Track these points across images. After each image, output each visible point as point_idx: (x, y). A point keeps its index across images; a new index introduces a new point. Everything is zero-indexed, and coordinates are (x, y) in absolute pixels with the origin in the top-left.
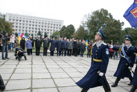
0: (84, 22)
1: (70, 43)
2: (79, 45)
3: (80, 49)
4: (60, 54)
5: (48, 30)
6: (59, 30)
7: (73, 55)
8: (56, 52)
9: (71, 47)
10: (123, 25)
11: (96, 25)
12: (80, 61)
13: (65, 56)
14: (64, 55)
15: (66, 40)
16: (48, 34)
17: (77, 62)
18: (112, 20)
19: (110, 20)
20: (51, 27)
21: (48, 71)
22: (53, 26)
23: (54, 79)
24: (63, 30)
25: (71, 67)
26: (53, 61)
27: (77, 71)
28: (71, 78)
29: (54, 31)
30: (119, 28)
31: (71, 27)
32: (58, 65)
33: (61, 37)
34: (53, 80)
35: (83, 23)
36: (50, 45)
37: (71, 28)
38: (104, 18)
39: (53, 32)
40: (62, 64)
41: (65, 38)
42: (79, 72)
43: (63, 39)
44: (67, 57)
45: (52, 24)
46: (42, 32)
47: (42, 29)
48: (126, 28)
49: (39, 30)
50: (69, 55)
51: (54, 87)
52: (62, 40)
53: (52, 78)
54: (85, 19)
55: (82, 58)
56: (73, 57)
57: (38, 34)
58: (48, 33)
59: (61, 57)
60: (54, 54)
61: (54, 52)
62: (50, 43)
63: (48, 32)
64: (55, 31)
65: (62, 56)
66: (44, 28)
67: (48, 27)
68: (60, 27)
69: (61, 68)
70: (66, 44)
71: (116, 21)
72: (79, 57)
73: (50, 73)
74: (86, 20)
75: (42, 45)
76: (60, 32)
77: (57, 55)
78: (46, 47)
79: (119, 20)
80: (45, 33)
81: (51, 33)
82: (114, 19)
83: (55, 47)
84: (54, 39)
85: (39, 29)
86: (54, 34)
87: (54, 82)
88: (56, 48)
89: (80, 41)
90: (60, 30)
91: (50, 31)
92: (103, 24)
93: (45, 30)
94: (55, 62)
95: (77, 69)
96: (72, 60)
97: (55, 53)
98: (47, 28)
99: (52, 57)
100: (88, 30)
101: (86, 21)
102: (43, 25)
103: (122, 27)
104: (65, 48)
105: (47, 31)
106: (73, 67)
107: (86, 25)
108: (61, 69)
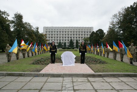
5: (79, 38)
16: (79, 42)
22: (83, 33)
45: (82, 32)
46: (74, 40)
47: (74, 37)
57: (70, 42)
58: (79, 40)
63: (79, 39)
66: (75, 36)
67: (79, 35)
80: (77, 40)
85: (71, 37)
93: (76, 37)
98: (78, 36)
102: (74, 33)
105: (78, 39)
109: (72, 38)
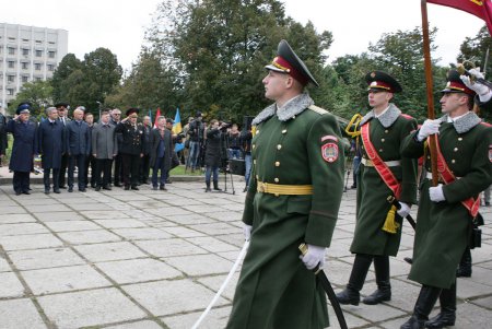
0: (161, 36)
1: (102, 131)
2: (143, 136)
3: (147, 157)
4: (57, 183)
6: (46, 74)
7: (117, 185)
8: (41, 175)
9: (108, 149)
10: (327, 46)
11: (211, 46)
12: (154, 211)
13: (82, 189)
14: (76, 186)
15: (81, 117)
17: (139, 214)
18: (283, 23)
19: (271, 24)
21: (11, 263)
23: (40, 300)
24: (65, 76)
25: (112, 237)
26: (28, 218)
27: (144, 255)
28: (118, 286)
29: (25, 78)
30: (313, 57)
31: (104, 61)
32: (55, 234)
33: (57, 106)
34: (35, 301)
35: (157, 40)
36: (10, 144)
37: (102, 65)
38: (246, 18)
39: (18, 84)
40: (71, 228)
41: (79, 111)
42: (152, 257)
43: (71, 115)
44: (91, 193)
48: (340, 60)
50: (101, 184)
52: (64, 120)
53: (28, 294)
54: (166, 19)
55: (159, 194)
56: (118, 193)
59: (64, 195)
60: (31, 186)
61: (32, 175)
62: (11, 137)
64: (30, 80)
65: (71, 190)
68: (52, 61)
69: (67, 244)
70: (83, 138)
71: (298, 26)
72: (146, 193)
73: (16, 271)
74: (166, 26)
76: (54, 82)
77: (47, 188)
79: (310, 25)
81: (11, 90)
82: (289, 19)
83: (35, 152)
84: (26, 115)
86: (24, 94)
87: (41, 312)
88: (38, 159)
89: (147, 118)
90: (51, 74)
91: (4, 82)
92: (246, 41)
94: (38, 222)
95: (142, 244)
96: (117, 205)
97: (37, 181)
99: (23, 198)
100: (180, 68)
101: (170, 29)
103: (324, 52)
104: (79, 156)
106: (123, 239)
107: (171, 49)
108: (67, 251)
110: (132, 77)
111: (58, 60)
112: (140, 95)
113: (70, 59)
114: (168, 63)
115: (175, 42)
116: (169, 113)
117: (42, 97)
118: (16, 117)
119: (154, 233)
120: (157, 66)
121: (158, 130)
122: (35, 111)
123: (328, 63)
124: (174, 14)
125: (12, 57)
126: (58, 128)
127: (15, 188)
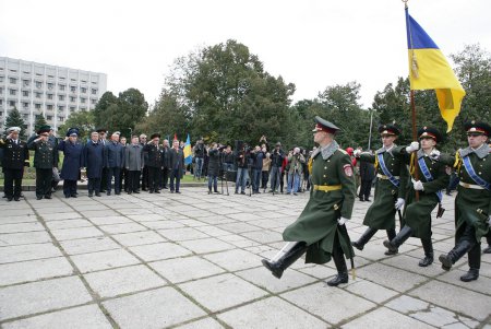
0: (177, 82)
1: (133, 150)
2: (163, 154)
5: (50, 107)
6: (90, 106)
7: (144, 190)
8: (86, 183)
9: (137, 163)
10: (291, 93)
11: (212, 89)
12: (171, 208)
13: (117, 193)
14: (113, 190)
15: (117, 139)
16: (48, 122)
17: (160, 211)
18: (262, 76)
19: (254, 77)
20: (61, 97)
21: (62, 250)
22: (68, 91)
23: (86, 276)
24: (104, 108)
25: (141, 228)
26: (77, 215)
27: (163, 240)
28: (145, 264)
29: (72, 109)
30: (282, 101)
31: (134, 98)
32: (96, 226)
33: (98, 131)
34: (82, 278)
35: (174, 85)
36: (62, 159)
37: (133, 102)
38: (237, 71)
39: (67, 113)
40: (110, 222)
41: (116, 135)
42: (170, 241)
43: (109, 137)
44: (124, 196)
45: (62, 87)
46: (26, 115)
47: (26, 104)
48: (300, 102)
49: (12, 108)
51: (88, 303)
52: (104, 141)
53: (76, 272)
54: (180, 70)
55: (175, 196)
56: (145, 195)
57: (8, 120)
58: (49, 118)
59: (104, 198)
60: (78, 191)
61: (79, 183)
62: (61, 153)
63: (50, 112)
64: (77, 110)
65: (109, 194)
66: (32, 98)
67: (50, 96)
68: (94, 96)
69: (106, 234)
71: (273, 78)
72: (165, 195)
73: (67, 256)
74: (181, 75)
75: (31, 160)
76: (96, 112)
77: (91, 192)
78: (45, 167)
79: (280, 78)
80: (39, 117)
81: (61, 118)
82: (267, 74)
83: (81, 166)
85: (12, 103)
86: (72, 121)
87: (87, 286)
88: (83, 170)
89: (166, 141)
90: (93, 107)
91: (55, 111)
92: (236, 87)
93: (38, 106)
94: (84, 218)
95: (163, 233)
96: (144, 204)
97: (83, 187)
98: (44, 100)
99: (71, 201)
100: (190, 105)
101: (183, 77)
102: (27, 88)
103: (290, 97)
104: (115, 169)
105: (44, 110)
106: (149, 229)
107: (183, 91)
108: (107, 239)
109: (19, 107)
110: (155, 110)
111: (99, 96)
112: (161, 123)
113: (108, 96)
114: (182, 101)
115: (187, 87)
116: (182, 138)
117: (86, 123)
118: (67, 138)
119: (171, 224)
120: (174, 104)
121: (174, 150)
122: (80, 134)
123: (293, 104)
124: (187, 66)
125: (62, 92)
126: (99, 148)
127: (65, 193)
